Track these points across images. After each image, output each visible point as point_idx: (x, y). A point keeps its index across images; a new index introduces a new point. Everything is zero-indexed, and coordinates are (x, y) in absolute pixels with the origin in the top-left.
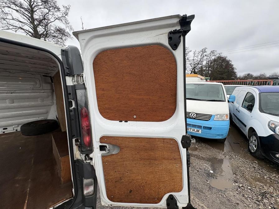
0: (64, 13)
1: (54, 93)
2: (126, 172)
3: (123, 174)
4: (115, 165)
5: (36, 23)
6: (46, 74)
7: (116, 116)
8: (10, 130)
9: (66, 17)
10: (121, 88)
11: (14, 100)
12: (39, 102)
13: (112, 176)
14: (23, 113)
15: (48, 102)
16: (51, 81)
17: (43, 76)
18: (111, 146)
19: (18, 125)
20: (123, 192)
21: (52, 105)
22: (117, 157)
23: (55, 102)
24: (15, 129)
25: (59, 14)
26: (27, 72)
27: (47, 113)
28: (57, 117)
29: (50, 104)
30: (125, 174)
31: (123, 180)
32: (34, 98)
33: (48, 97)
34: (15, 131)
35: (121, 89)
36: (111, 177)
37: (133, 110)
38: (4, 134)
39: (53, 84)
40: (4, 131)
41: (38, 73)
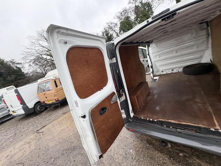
1: (210, 37)
6: (202, 21)
8: (175, 71)
12: (195, 49)
15: (203, 47)
16: (206, 26)
17: (200, 24)
19: (180, 68)
21: (207, 49)
23: (210, 45)
24: (178, 70)
27: (201, 57)
28: (211, 61)
29: (204, 49)
32: (192, 46)
33: (203, 43)
34: (178, 72)
38: (172, 73)
39: (209, 28)
40: (172, 71)
41: (195, 23)
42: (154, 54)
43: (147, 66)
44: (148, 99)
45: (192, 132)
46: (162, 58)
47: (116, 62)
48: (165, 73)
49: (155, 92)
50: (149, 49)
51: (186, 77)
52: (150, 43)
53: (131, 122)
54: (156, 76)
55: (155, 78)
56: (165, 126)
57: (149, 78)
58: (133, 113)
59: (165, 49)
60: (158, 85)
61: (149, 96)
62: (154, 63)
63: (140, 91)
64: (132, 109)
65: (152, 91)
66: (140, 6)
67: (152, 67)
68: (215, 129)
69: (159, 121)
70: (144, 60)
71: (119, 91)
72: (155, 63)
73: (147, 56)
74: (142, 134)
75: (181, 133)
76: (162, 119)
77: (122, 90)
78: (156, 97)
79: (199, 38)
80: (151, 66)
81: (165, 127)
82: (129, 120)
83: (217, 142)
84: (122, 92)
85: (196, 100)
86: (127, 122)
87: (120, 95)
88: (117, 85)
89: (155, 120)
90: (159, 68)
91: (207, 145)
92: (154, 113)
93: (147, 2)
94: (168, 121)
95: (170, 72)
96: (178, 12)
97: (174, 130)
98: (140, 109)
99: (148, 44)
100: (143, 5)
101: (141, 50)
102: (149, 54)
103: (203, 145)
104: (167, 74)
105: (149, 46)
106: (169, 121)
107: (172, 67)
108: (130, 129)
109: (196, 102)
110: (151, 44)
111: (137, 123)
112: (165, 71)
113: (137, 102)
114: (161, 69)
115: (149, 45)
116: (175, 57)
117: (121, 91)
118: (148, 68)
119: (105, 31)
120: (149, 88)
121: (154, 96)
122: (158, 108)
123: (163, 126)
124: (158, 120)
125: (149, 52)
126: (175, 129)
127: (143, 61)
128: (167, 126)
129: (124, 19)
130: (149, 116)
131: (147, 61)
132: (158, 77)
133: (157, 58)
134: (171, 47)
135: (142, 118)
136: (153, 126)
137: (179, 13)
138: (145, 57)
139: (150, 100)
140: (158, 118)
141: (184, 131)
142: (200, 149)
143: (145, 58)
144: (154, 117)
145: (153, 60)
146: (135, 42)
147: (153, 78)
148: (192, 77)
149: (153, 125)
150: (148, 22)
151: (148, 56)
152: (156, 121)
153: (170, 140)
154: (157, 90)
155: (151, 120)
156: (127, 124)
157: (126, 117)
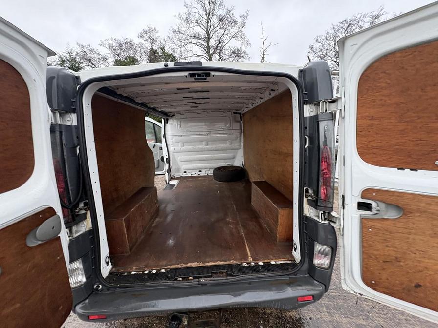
0: (241, 25)
1: (243, 133)
2: (411, 251)
3: (404, 253)
4: (388, 237)
5: (211, 51)
6: (237, 110)
7: (392, 159)
8: (203, 173)
9: (243, 30)
10: (414, 113)
11: (209, 142)
12: (228, 145)
13: (378, 250)
14: (214, 156)
15: (236, 145)
16: (240, 119)
17: (234, 113)
18: (382, 205)
19: (210, 169)
20: (397, 282)
21: (240, 149)
22: (394, 224)
23: (242, 144)
24: (207, 173)
25: (234, 30)
26: (221, 111)
27: (234, 158)
28: (243, 165)
29: (237, 147)
30: (409, 254)
31: (402, 263)
32: (224, 140)
33: (236, 138)
34: (206, 175)
35: (413, 115)
36: (375, 253)
37: (434, 150)
38: (199, 177)
39: (242, 122)
40: (199, 173)
41: (229, 110)
42: (174, 139)
43: (160, 158)
44: (153, 225)
45: (222, 277)
46: (186, 148)
47: (76, 125)
48: (189, 175)
49: (170, 208)
50: (166, 127)
51: (216, 184)
52: (169, 116)
53: (102, 290)
54: (175, 179)
55: (172, 182)
56: (181, 279)
57: (160, 182)
58: (110, 263)
59: (192, 133)
60: (175, 195)
61: (156, 217)
62: (173, 155)
63: (138, 205)
64: (110, 253)
65: (163, 206)
66: (160, 54)
67: (168, 161)
68: (248, 263)
69: (171, 269)
70: (155, 145)
71: (72, 205)
72: (174, 153)
73: (162, 138)
74: (126, 318)
75: (206, 284)
76: (176, 264)
77: (84, 203)
78: (169, 218)
79: (233, 131)
80: (167, 159)
81: (179, 280)
82: (95, 286)
83: (250, 283)
84: (85, 210)
85: (228, 220)
86: (87, 296)
87: (76, 218)
88: (70, 188)
89: (163, 271)
90: (180, 163)
91: (239, 295)
92: (162, 253)
93: (171, 54)
94: (186, 266)
95: (196, 174)
96: (213, 73)
97: (195, 282)
98: (130, 250)
99: (166, 118)
100: (165, 55)
101: (152, 125)
102: (166, 136)
103: (235, 296)
104: (192, 177)
105: (166, 122)
106: (189, 265)
107: (200, 165)
108: (93, 314)
109: (228, 223)
110: (170, 119)
111: (118, 290)
112: (189, 171)
113: (126, 232)
114: (184, 166)
115: (167, 120)
116: (204, 151)
117: (81, 205)
118: (161, 162)
119: (69, 59)
120: (157, 201)
121: (166, 217)
122: (170, 241)
123: (176, 280)
124: (168, 269)
125: (166, 132)
126: (198, 280)
127: (154, 148)
128: (184, 279)
129: (126, 59)
130: (151, 263)
131: (161, 149)
132: (177, 181)
133: (178, 146)
134: (201, 133)
135: (133, 273)
136: (156, 286)
137: (213, 76)
138: (158, 140)
139: (156, 226)
140: (169, 263)
141: (210, 280)
142: (231, 307)
143: (157, 142)
144: (161, 263)
145: (171, 149)
146: (141, 102)
147: (169, 183)
148: (224, 185)
149: (156, 283)
150: (166, 66)
151: (163, 140)
152: (164, 273)
153: (186, 309)
154: (173, 204)
155: (154, 272)
156: (87, 301)
157: (84, 280)
